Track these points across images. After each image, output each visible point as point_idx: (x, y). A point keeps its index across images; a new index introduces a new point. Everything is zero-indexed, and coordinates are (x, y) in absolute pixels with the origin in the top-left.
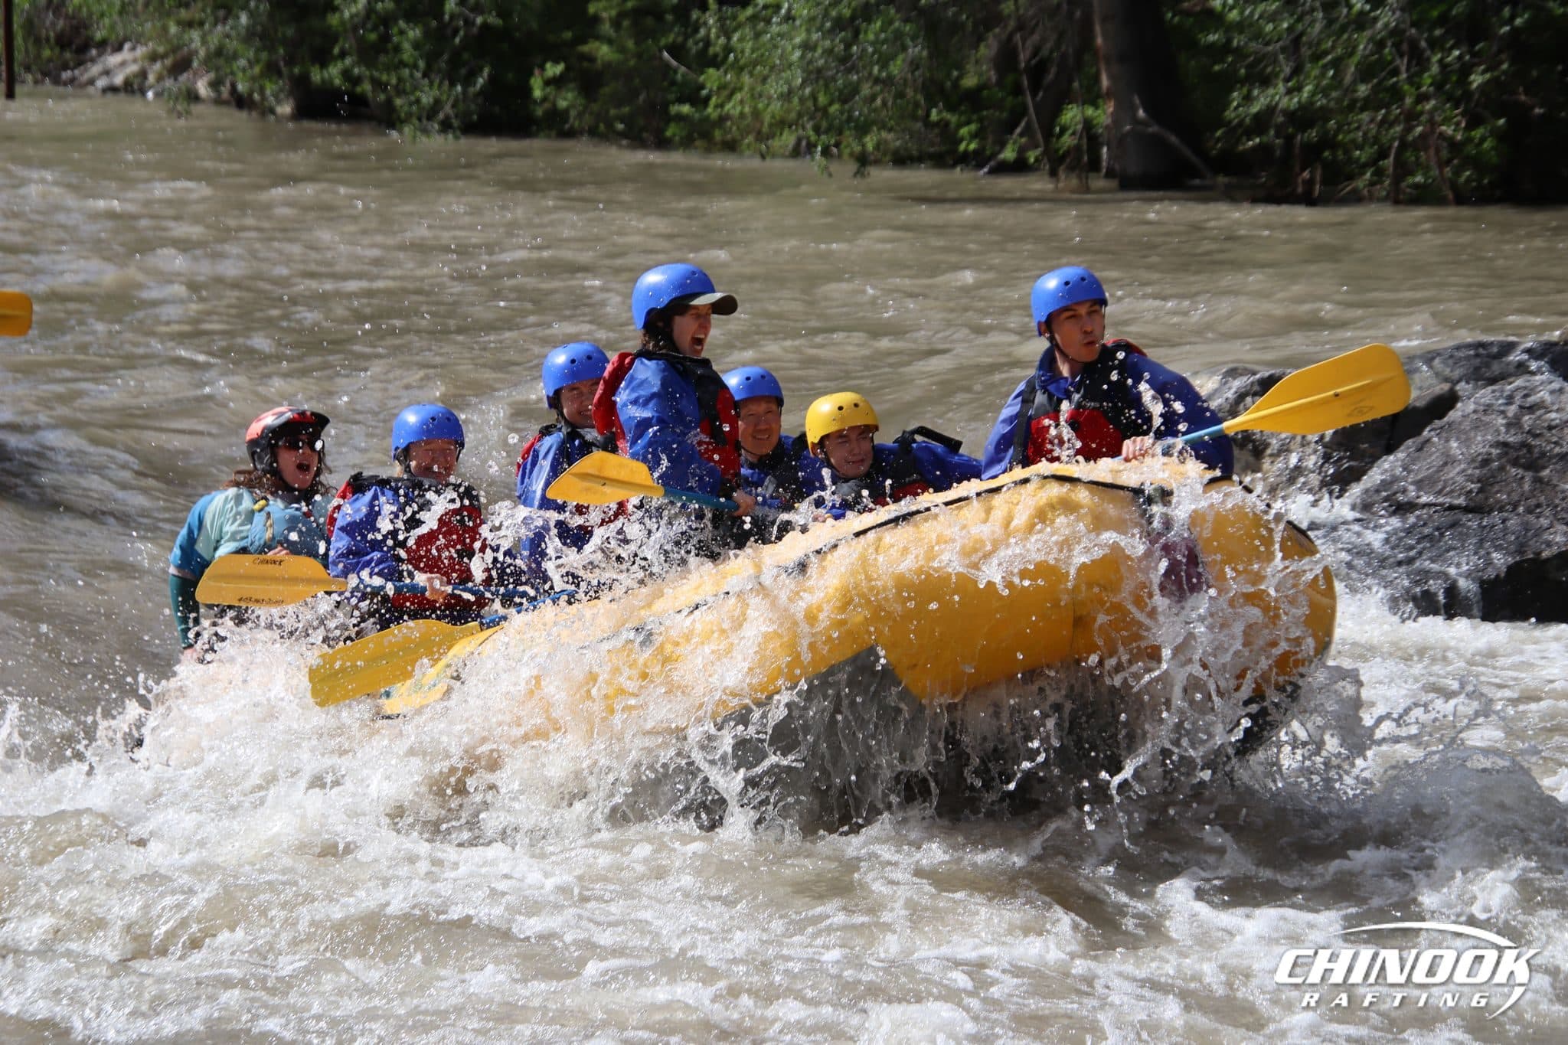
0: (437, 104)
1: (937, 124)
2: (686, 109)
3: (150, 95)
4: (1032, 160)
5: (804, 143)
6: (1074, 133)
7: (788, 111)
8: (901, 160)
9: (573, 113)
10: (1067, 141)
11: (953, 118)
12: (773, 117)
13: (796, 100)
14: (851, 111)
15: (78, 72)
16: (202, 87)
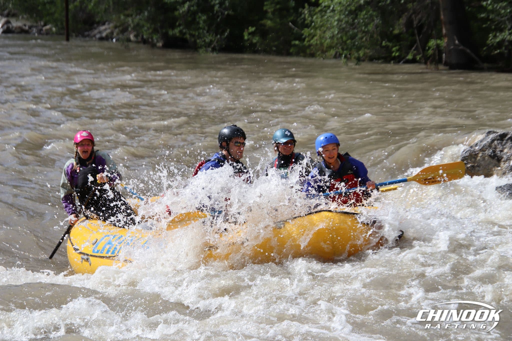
0: (211, 41)
1: (384, 47)
2: (297, 42)
3: (114, 40)
4: (418, 59)
5: (338, 54)
6: (433, 49)
7: (333, 43)
8: (371, 59)
9: (258, 45)
10: (430, 52)
11: (390, 44)
12: (327, 44)
13: (335, 39)
14: (354, 42)
15: (90, 32)
16: (132, 37)
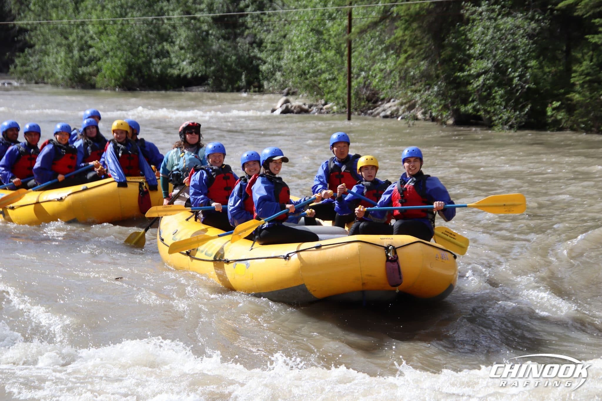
0: (509, 118)
3: (399, 119)
9: (564, 121)
15: (373, 110)
16: (420, 115)
